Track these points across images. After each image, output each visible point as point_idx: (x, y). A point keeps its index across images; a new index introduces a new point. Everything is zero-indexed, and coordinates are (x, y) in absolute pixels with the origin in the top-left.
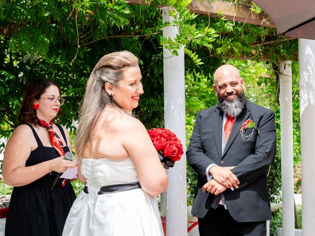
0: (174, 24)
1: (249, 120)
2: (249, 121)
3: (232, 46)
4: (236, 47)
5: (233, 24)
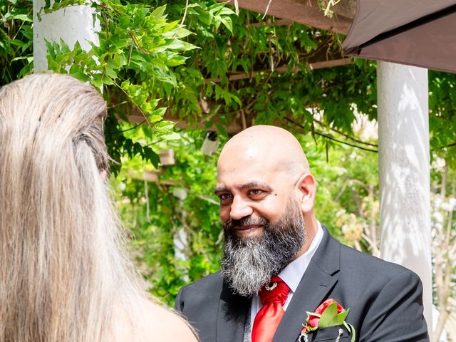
2: (326, 306)
5: (234, 10)
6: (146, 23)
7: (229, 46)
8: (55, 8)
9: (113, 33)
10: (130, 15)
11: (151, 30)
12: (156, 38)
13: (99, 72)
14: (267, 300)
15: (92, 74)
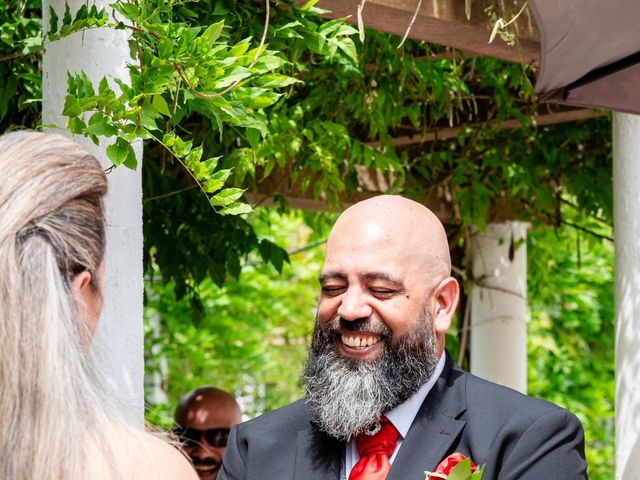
0: (121, 18)
1: (456, 455)
2: (453, 463)
3: (305, 139)
4: (323, 145)
5: (356, 27)
6: (196, 48)
7: (373, 88)
8: (64, 33)
9: (150, 66)
10: (174, 38)
11: (204, 57)
12: (211, 69)
13: (130, 122)
14: (366, 449)
15: (120, 125)
